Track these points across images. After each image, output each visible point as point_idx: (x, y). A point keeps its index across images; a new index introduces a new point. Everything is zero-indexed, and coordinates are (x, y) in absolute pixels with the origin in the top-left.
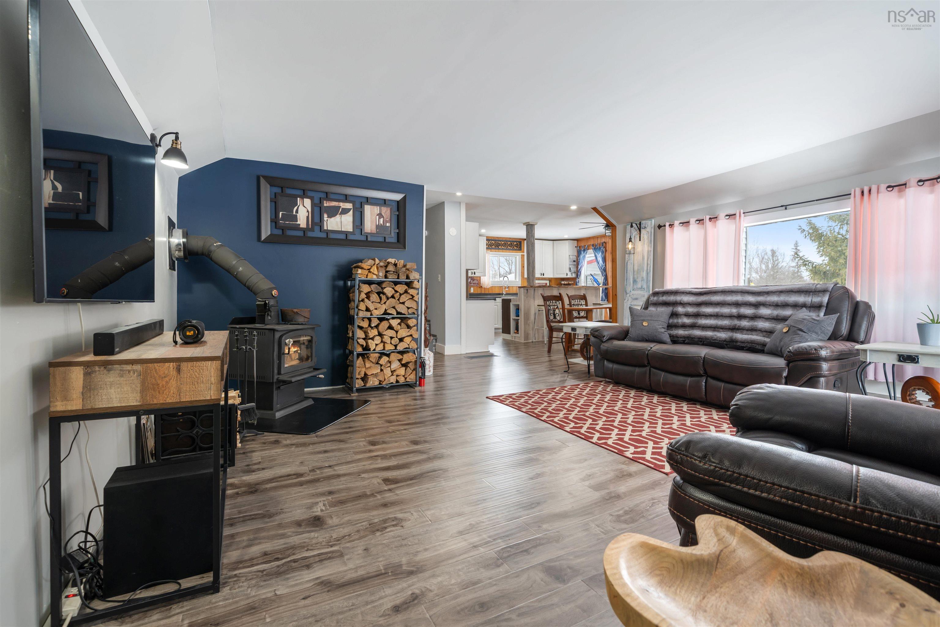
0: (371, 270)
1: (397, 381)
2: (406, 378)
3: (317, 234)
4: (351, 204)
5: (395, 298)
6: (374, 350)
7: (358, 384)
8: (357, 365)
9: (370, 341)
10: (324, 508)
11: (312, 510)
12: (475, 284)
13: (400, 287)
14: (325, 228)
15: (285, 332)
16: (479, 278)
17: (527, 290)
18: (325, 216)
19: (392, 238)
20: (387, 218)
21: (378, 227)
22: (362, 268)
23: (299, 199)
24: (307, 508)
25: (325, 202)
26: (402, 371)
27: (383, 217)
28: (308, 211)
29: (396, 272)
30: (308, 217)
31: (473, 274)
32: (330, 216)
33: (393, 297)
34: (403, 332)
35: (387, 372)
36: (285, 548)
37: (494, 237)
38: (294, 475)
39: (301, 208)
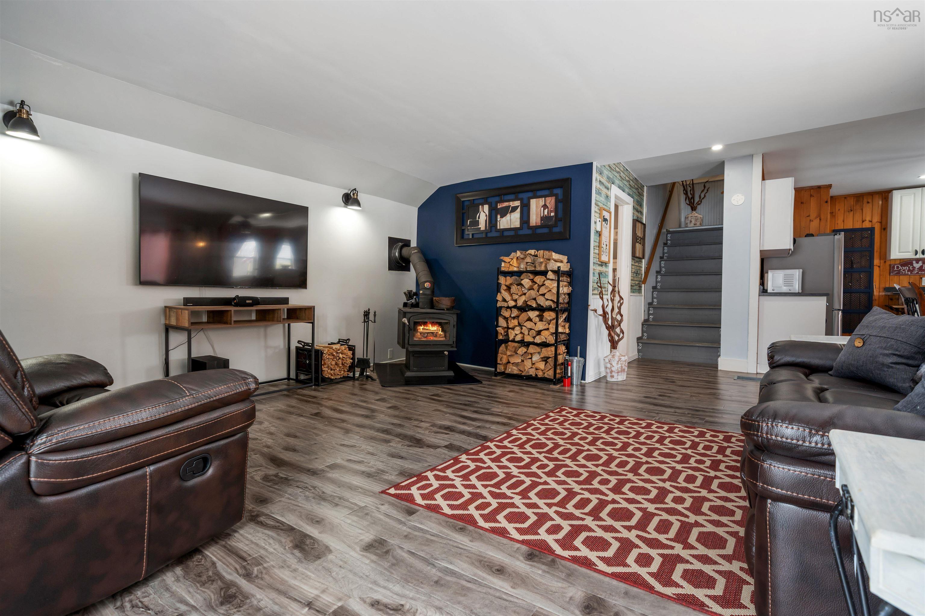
0: (511, 263)
1: (536, 375)
2: (544, 373)
3: (493, 234)
5: (533, 289)
6: (514, 339)
7: (499, 369)
8: (500, 351)
9: (510, 330)
13: (538, 278)
14: (498, 228)
18: (499, 217)
19: (558, 228)
20: (552, 208)
21: (542, 219)
22: (505, 262)
23: (480, 206)
25: (499, 204)
26: (542, 365)
27: (548, 208)
28: (486, 216)
30: (486, 221)
32: (502, 217)
33: (531, 288)
34: (540, 326)
35: (528, 364)
39: (482, 213)
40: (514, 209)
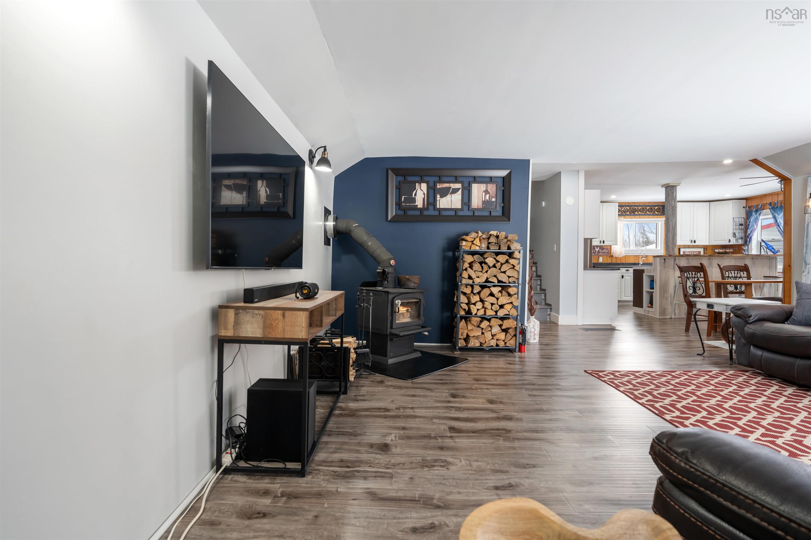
0: (474, 242)
1: (497, 345)
2: (505, 343)
3: (431, 212)
4: (460, 184)
5: (496, 267)
6: (476, 314)
7: (461, 344)
8: (460, 327)
9: (472, 306)
10: (394, 439)
11: (385, 438)
12: (605, 253)
13: (501, 257)
14: (438, 207)
15: (397, 294)
16: (610, 247)
17: (665, 259)
18: (438, 196)
19: (498, 212)
20: (493, 194)
21: (484, 202)
22: (466, 241)
23: (417, 184)
24: (382, 436)
25: (438, 184)
26: (502, 336)
27: (489, 193)
28: (424, 194)
29: (497, 244)
30: (424, 199)
31: (602, 242)
32: (442, 197)
33: (494, 266)
34: (504, 300)
35: (488, 335)
36: (356, 460)
37: (628, 203)
38: (384, 409)
39: (419, 191)
40: (455, 191)
